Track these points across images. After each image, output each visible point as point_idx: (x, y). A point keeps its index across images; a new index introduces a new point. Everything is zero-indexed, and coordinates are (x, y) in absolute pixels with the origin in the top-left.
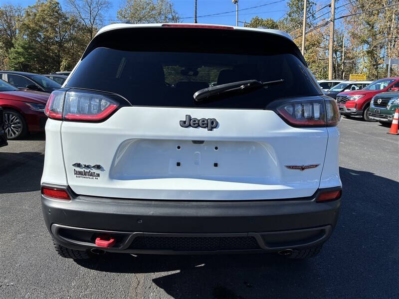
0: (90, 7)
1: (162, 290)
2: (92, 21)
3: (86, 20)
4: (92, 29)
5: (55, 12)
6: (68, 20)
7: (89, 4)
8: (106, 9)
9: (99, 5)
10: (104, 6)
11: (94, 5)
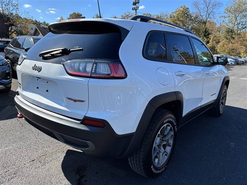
0: (208, 8)
1: (65, 154)
2: (207, 16)
3: (203, 17)
4: (206, 21)
5: (185, 13)
6: (193, 18)
7: (208, 6)
8: (218, 7)
9: (214, 5)
10: (217, 6)
11: (211, 6)
